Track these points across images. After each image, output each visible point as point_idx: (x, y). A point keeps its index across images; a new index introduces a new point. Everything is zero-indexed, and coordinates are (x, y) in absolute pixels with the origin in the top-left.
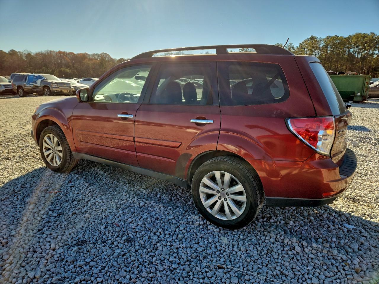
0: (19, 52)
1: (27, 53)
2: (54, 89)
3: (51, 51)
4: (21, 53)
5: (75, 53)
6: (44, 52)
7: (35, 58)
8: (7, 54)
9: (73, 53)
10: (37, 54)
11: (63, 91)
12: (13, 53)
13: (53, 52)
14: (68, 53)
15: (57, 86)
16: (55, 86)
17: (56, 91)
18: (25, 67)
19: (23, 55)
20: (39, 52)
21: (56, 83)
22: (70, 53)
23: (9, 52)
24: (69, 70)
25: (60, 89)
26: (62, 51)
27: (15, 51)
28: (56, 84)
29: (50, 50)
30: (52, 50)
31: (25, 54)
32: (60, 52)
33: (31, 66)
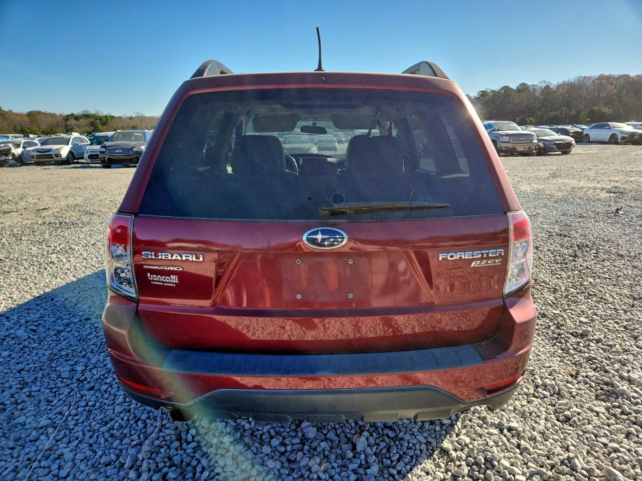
0: (534, 86)
1: (543, 85)
2: (503, 145)
3: (585, 77)
4: (535, 87)
5: (632, 75)
6: (573, 81)
7: (555, 92)
8: (514, 90)
9: (628, 76)
10: (559, 86)
11: (516, 147)
12: (523, 88)
13: (590, 78)
14: (616, 76)
15: (508, 140)
16: (506, 140)
17: (506, 147)
18: (536, 109)
19: (538, 89)
20: (564, 82)
21: (508, 135)
22: (620, 77)
23: (517, 88)
24: (609, 108)
25: (513, 145)
26: (606, 74)
27: (526, 84)
28: (507, 137)
29: (583, 76)
30: (587, 76)
31: (540, 87)
32: (601, 77)
33: (545, 108)
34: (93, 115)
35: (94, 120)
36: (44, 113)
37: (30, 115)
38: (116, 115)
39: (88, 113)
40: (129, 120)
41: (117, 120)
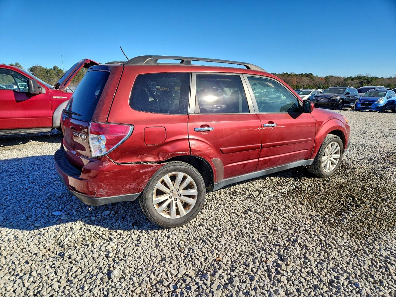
34: (364, 77)
35: (363, 80)
36: (334, 77)
37: (327, 78)
38: (380, 77)
39: (361, 76)
40: (388, 80)
41: (379, 80)
